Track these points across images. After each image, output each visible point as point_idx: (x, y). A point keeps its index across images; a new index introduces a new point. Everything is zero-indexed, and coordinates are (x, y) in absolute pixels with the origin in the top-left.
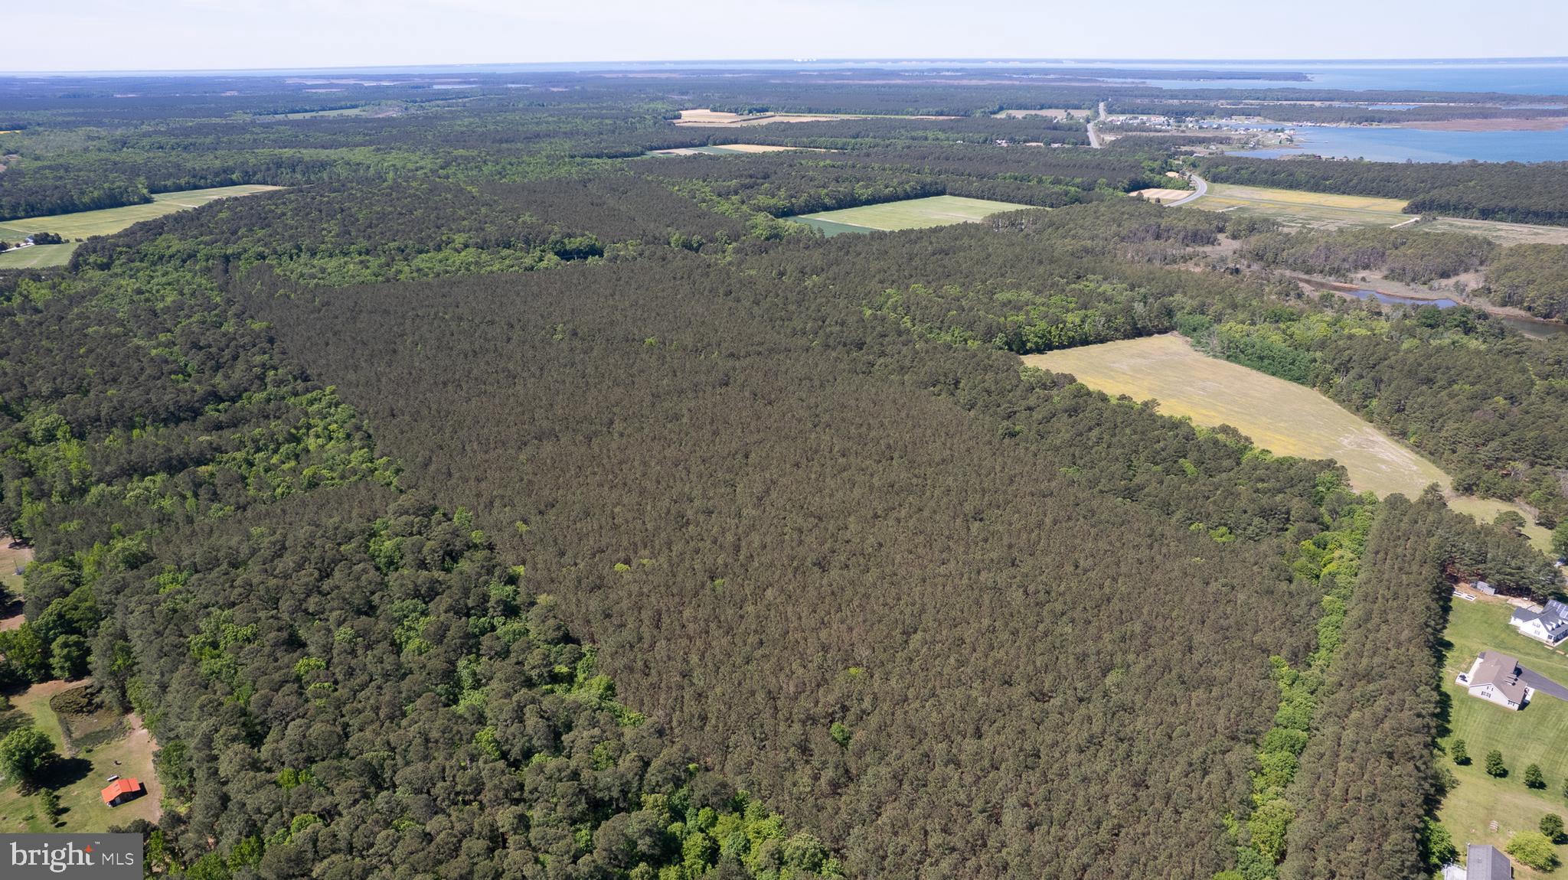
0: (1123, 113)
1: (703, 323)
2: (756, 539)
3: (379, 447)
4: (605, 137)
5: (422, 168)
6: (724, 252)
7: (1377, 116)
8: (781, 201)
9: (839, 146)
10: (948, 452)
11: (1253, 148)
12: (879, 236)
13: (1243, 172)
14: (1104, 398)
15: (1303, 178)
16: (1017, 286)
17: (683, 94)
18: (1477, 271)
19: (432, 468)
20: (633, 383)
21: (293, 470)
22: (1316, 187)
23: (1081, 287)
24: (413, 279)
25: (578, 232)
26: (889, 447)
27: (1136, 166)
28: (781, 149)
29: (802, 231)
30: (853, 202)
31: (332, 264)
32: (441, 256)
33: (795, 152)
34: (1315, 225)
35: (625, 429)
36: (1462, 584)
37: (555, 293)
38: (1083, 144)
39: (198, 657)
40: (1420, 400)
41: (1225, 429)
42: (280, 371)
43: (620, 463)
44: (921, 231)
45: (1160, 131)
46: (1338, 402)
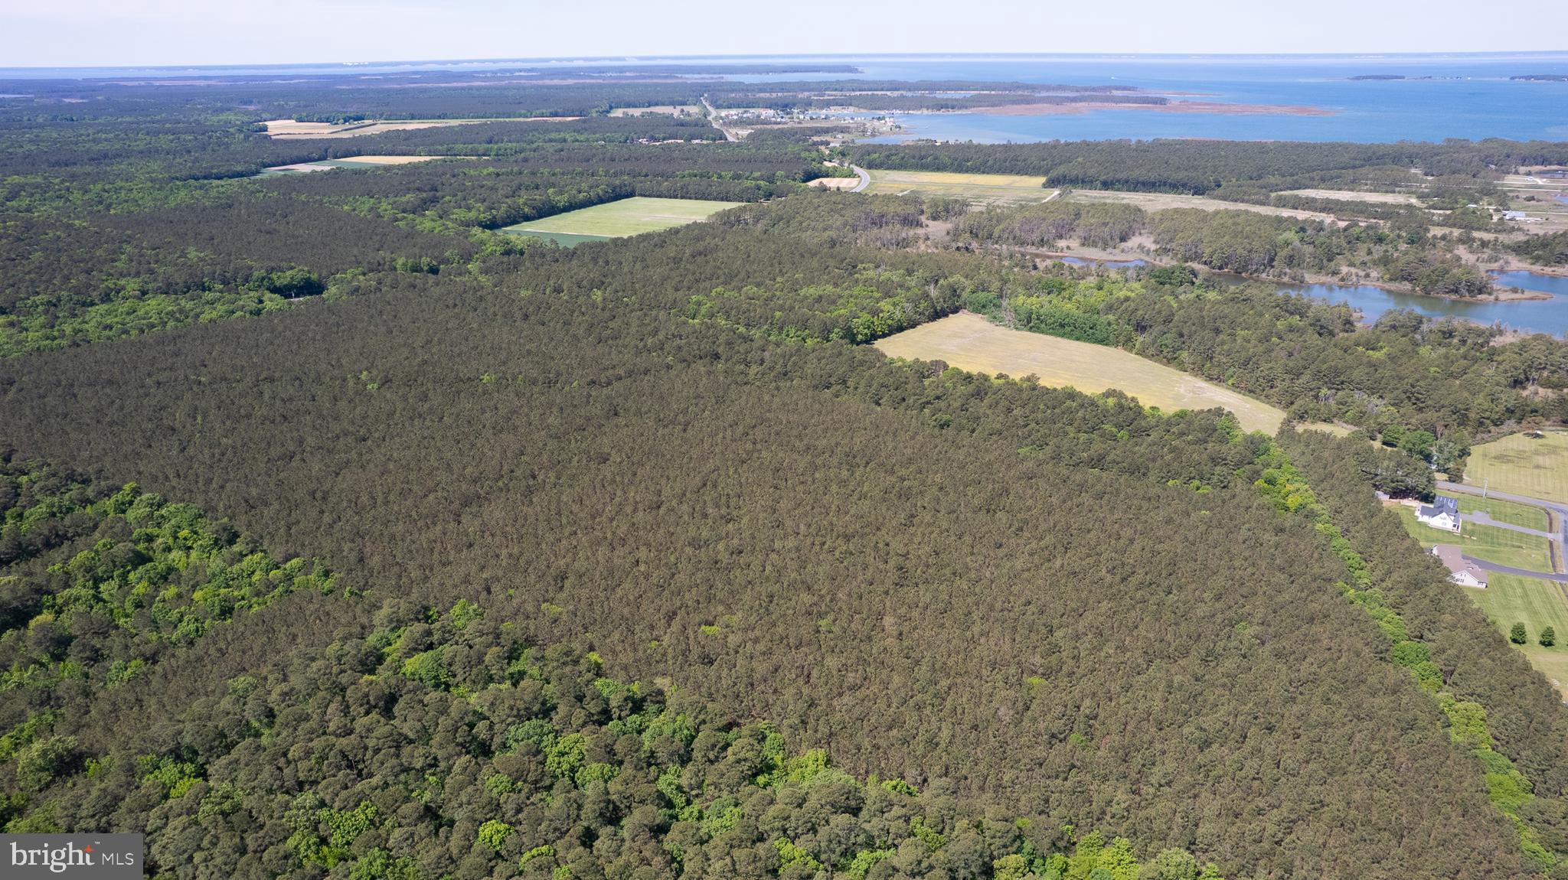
4: (198, 155)
6: (472, 273)
7: (950, 103)
8: (479, 212)
9: (483, 152)
11: (875, 135)
13: (894, 158)
16: (812, 281)
18: (1141, 234)
22: (960, 169)
25: (282, 265)
28: (424, 158)
30: (552, 210)
33: (444, 161)
38: (721, 138)
39: (320, 863)
45: (779, 123)
46: (1146, 357)
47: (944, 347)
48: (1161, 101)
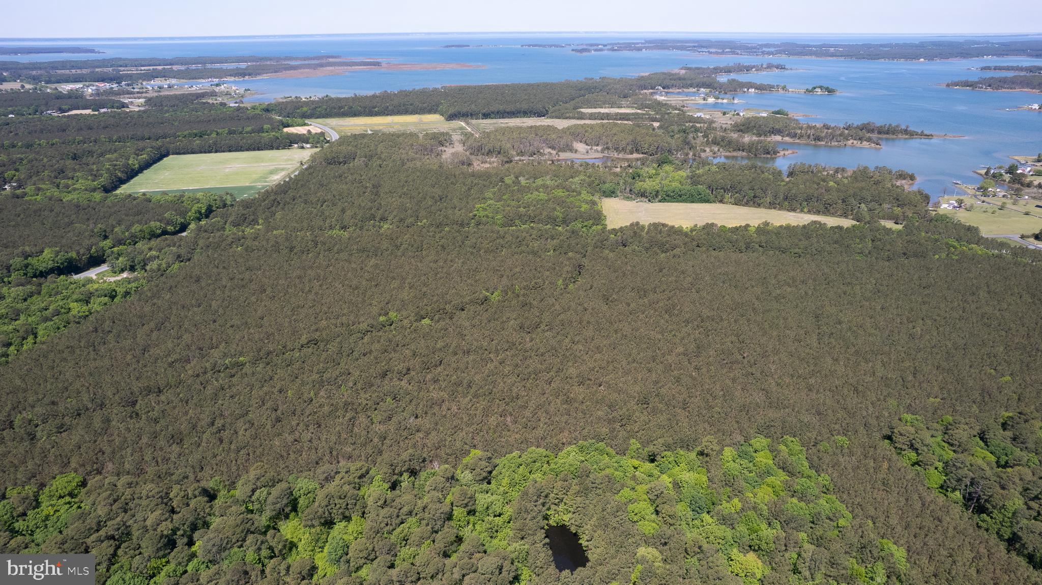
30: (133, 173)
48: (378, 64)
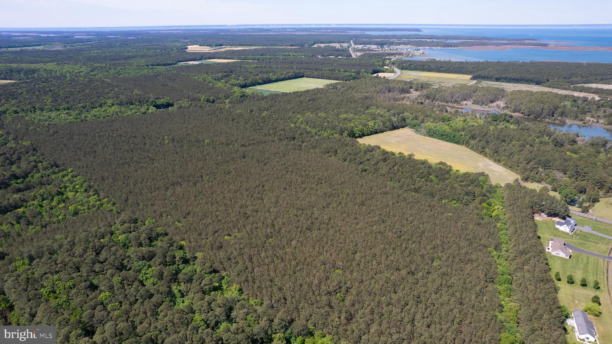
0: (360, 44)
1: (227, 132)
2: (280, 221)
3: (102, 194)
4: (158, 57)
5: (82, 72)
6: (225, 103)
7: (450, 44)
8: (241, 81)
9: (256, 59)
10: (343, 179)
11: (411, 57)
12: (285, 94)
13: (412, 66)
14: (393, 154)
15: (434, 67)
16: (347, 112)
17: (185, 39)
18: (501, 100)
19: (130, 202)
20: (206, 159)
21: (64, 207)
22: (439, 71)
23: (370, 111)
24: (93, 120)
25: (161, 97)
26: (319, 179)
27: (373, 64)
28: (234, 61)
29: (254, 93)
30: (269, 81)
31: (53, 114)
32: (103, 109)
33: (240, 62)
34: (442, 85)
35: (209, 179)
36: (536, 214)
37: (159, 123)
38: (349, 56)
39: (47, 298)
40: (503, 148)
41: (441, 163)
42: (44, 163)
43: (212, 193)
44: (301, 92)
45: (376, 51)
46: (473, 150)
47: (390, 141)
48: (546, 45)
